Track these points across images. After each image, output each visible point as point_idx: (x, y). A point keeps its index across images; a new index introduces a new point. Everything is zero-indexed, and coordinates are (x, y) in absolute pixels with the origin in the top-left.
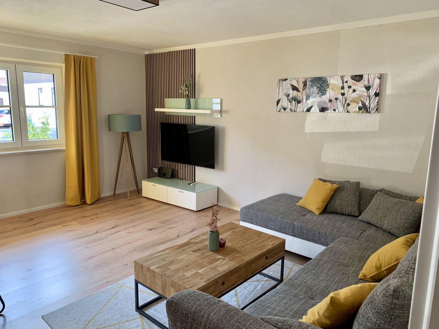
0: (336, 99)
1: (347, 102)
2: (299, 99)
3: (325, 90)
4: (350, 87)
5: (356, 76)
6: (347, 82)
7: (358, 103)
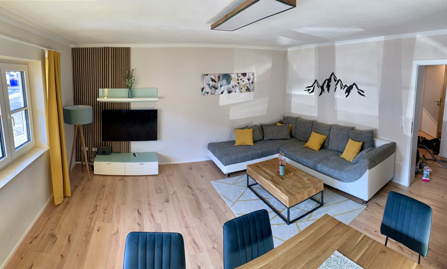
0: (236, 86)
1: (241, 87)
2: (216, 87)
3: (230, 81)
4: (241, 79)
5: (244, 73)
6: (240, 77)
7: (245, 88)
